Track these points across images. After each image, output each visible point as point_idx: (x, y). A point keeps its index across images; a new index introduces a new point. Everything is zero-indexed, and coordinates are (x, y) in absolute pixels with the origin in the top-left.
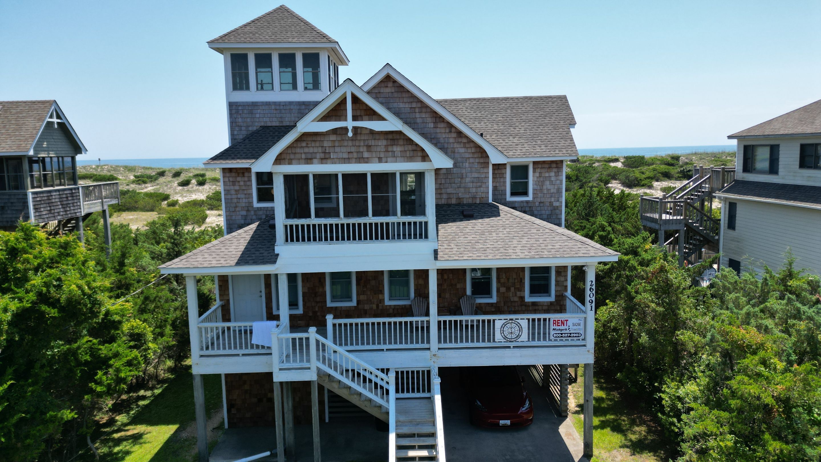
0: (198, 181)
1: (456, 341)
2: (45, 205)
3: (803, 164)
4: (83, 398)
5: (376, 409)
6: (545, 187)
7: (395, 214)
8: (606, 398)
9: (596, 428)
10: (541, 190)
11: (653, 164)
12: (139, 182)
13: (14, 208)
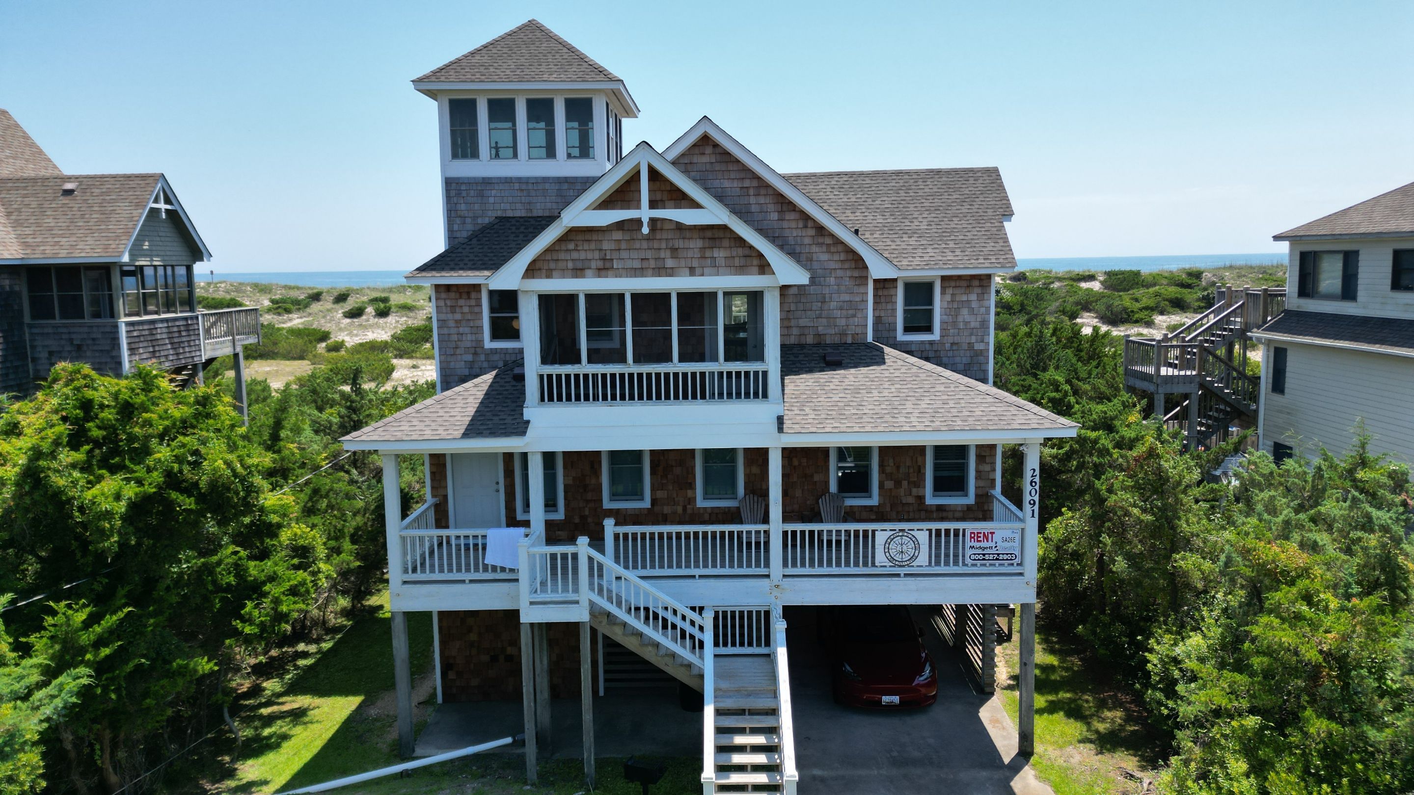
0: (376, 310)
1: (812, 565)
2: (145, 344)
3: (1397, 285)
4: (223, 643)
5: (683, 669)
6: (960, 319)
7: (715, 359)
8: (1059, 667)
9: (1040, 712)
10: (955, 323)
11: (1155, 285)
12: (280, 310)
13: (95, 348)
